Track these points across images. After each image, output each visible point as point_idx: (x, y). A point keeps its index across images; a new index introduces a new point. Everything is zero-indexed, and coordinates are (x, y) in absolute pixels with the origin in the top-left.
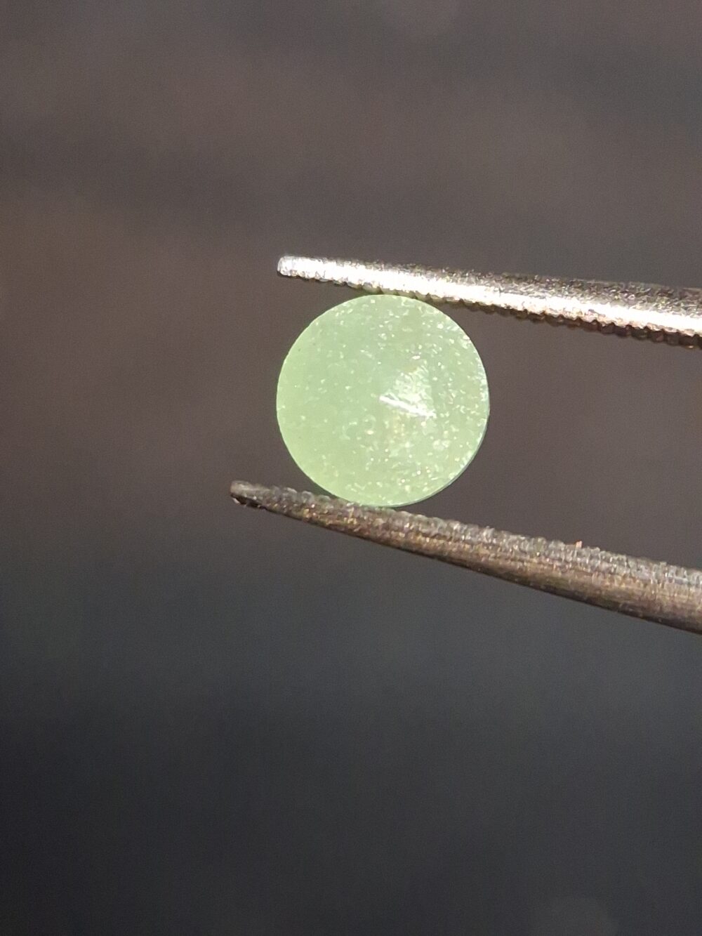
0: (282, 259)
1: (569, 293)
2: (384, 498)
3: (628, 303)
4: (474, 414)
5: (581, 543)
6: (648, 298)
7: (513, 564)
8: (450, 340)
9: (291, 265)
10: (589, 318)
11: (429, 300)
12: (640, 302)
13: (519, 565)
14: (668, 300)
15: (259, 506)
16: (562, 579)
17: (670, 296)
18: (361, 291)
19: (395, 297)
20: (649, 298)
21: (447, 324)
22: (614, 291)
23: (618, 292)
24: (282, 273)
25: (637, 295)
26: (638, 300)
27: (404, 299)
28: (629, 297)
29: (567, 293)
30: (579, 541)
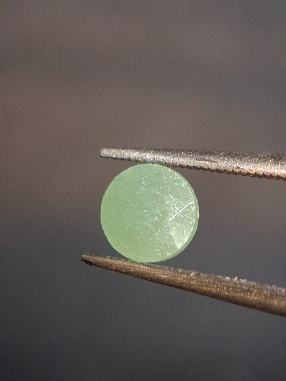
0: (101, 150)
1: (228, 159)
2: (149, 259)
3: (255, 162)
4: (189, 218)
5: (237, 277)
6: (264, 160)
7: (206, 288)
8: (176, 184)
9: (105, 152)
10: (237, 171)
11: (167, 165)
13: (209, 289)
14: (273, 161)
15: (93, 264)
17: (274, 158)
18: (136, 162)
19: (151, 164)
21: (177, 176)
22: (249, 157)
23: (251, 158)
24: (102, 155)
25: (259, 159)
26: (260, 161)
27: (155, 165)
28: (256, 160)
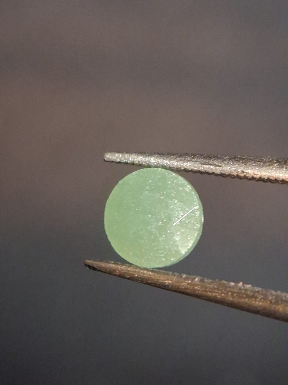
1: (233, 163)
3: (260, 166)
4: (193, 223)
7: (210, 294)
8: (180, 188)
9: (109, 156)
10: (242, 175)
11: (172, 169)
12: (265, 166)
13: (214, 294)
14: (278, 165)
15: (97, 270)
16: (233, 301)
17: (279, 162)
18: (140, 166)
19: (155, 169)
20: (270, 163)
21: (181, 180)
22: (254, 161)
23: (255, 162)
24: (106, 160)
25: (264, 163)
27: (160, 169)
28: (261, 164)
29: (232, 163)
30: (240, 282)
